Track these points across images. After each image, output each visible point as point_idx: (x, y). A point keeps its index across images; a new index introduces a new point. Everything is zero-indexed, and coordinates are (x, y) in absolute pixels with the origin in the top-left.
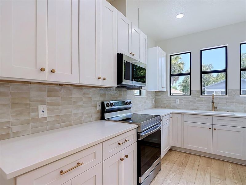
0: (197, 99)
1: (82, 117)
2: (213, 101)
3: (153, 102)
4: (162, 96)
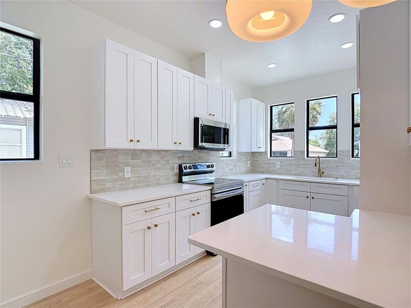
1: (160, 179)
2: (315, 165)
3: (249, 165)
4: (259, 157)
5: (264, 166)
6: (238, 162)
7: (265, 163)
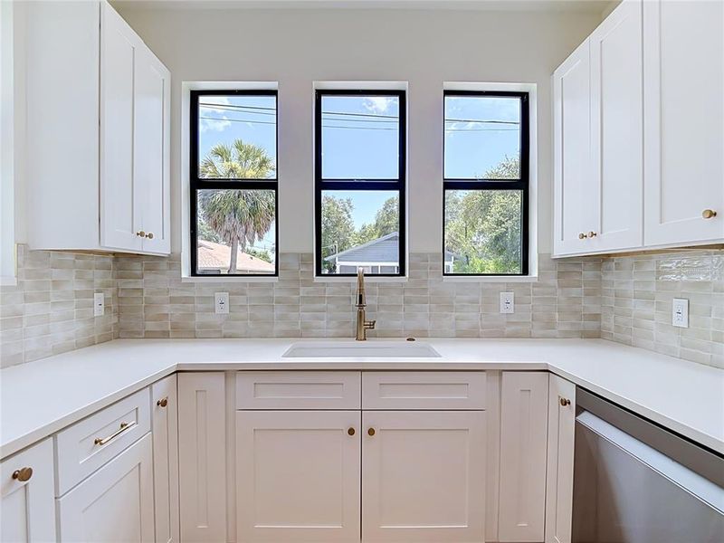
0: (303, 291)
2: (361, 302)
3: (99, 311)
4: (149, 277)
5: (168, 309)
6: (27, 299)
7: (172, 300)
